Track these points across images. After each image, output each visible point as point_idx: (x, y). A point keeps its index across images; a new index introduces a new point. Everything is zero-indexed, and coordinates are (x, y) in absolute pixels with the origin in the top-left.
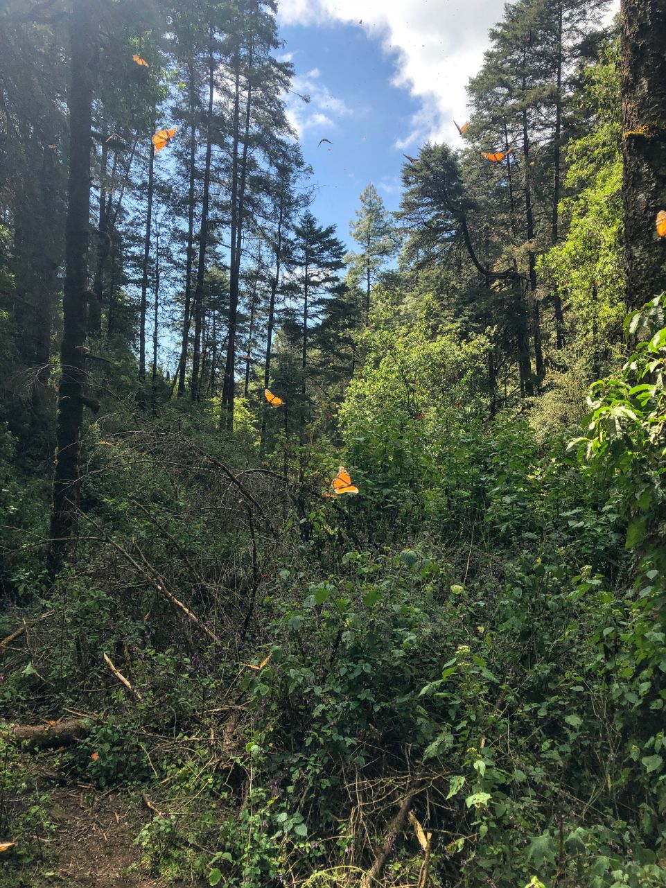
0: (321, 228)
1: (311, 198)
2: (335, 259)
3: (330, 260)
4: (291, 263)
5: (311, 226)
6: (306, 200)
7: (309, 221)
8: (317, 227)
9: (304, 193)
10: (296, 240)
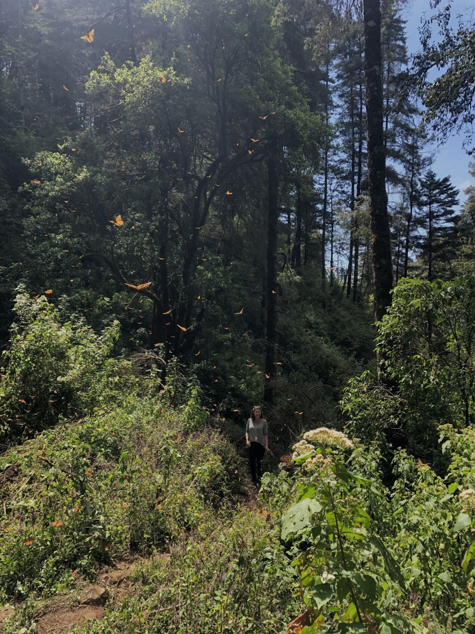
0: (439, 180)
1: (433, 158)
2: (450, 199)
3: (447, 200)
4: (421, 204)
5: (432, 179)
6: (430, 161)
7: (431, 176)
8: (436, 178)
9: (428, 155)
10: (422, 190)
